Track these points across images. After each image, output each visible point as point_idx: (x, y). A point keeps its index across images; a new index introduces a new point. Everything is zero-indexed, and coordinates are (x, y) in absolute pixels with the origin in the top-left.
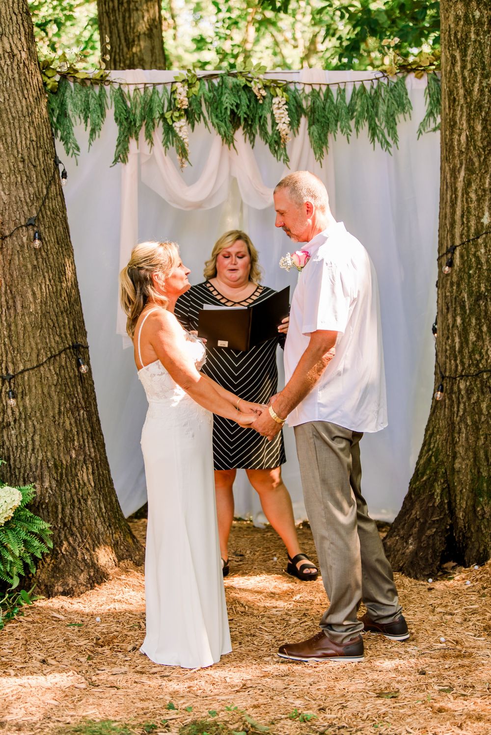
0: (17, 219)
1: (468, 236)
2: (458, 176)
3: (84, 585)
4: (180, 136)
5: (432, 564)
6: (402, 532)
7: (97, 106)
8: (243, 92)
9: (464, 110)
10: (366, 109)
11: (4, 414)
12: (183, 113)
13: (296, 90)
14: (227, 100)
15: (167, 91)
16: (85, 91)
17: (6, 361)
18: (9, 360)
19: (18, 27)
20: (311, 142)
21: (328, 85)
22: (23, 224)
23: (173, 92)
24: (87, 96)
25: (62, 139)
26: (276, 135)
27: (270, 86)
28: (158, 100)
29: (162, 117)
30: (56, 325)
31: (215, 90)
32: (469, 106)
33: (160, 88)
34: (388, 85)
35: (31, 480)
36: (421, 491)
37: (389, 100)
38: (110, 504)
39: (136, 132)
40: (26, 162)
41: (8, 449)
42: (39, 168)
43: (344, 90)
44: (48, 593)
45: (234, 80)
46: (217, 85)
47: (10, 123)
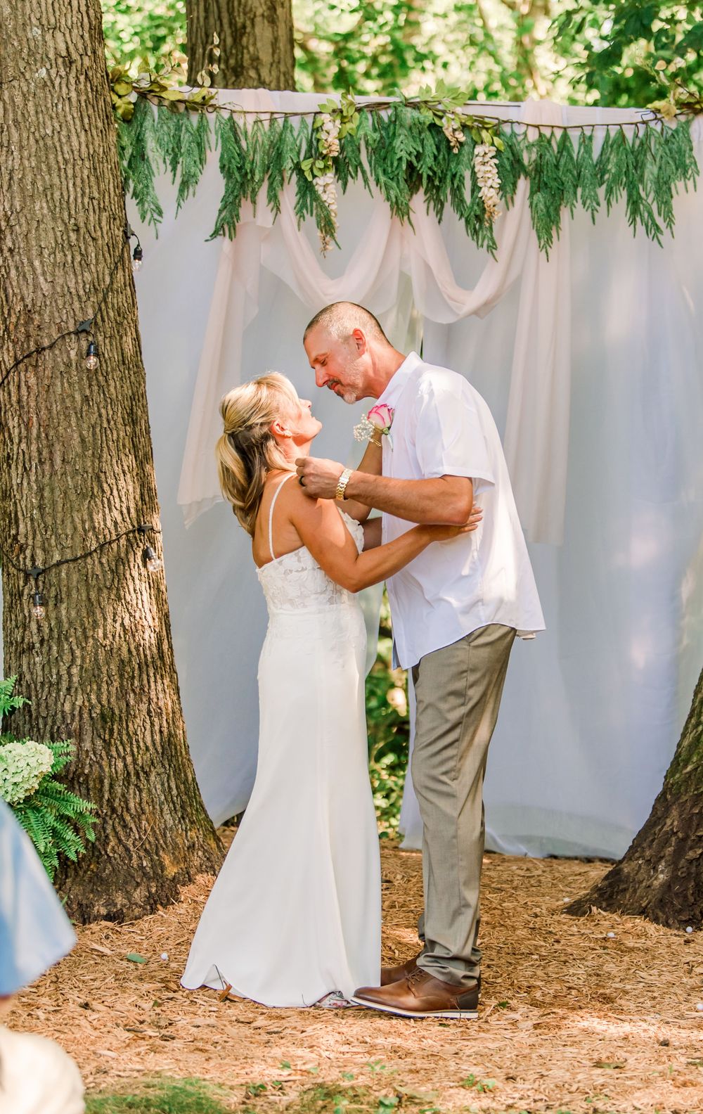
0: (62, 321)
3: (140, 906)
4: (324, 199)
5: (693, 904)
6: (648, 853)
7: (193, 145)
8: (428, 133)
10: (624, 170)
11: (25, 630)
12: (330, 163)
13: (514, 134)
14: (402, 146)
15: (306, 127)
16: (175, 120)
17: (33, 547)
18: (38, 544)
19: (80, 17)
20: (533, 219)
21: (565, 129)
22: (71, 330)
23: (316, 130)
24: (178, 128)
25: (135, 195)
26: (478, 205)
27: (473, 127)
28: (291, 139)
29: (298, 168)
30: (115, 492)
31: (383, 128)
33: (295, 122)
34: (662, 133)
35: (64, 736)
36: (683, 788)
37: (661, 157)
38: (184, 783)
39: (253, 190)
40: (82, 231)
41: (28, 686)
42: (100, 242)
43: (591, 138)
44: (83, 916)
45: (416, 114)
46: (386, 120)
47: (59, 169)
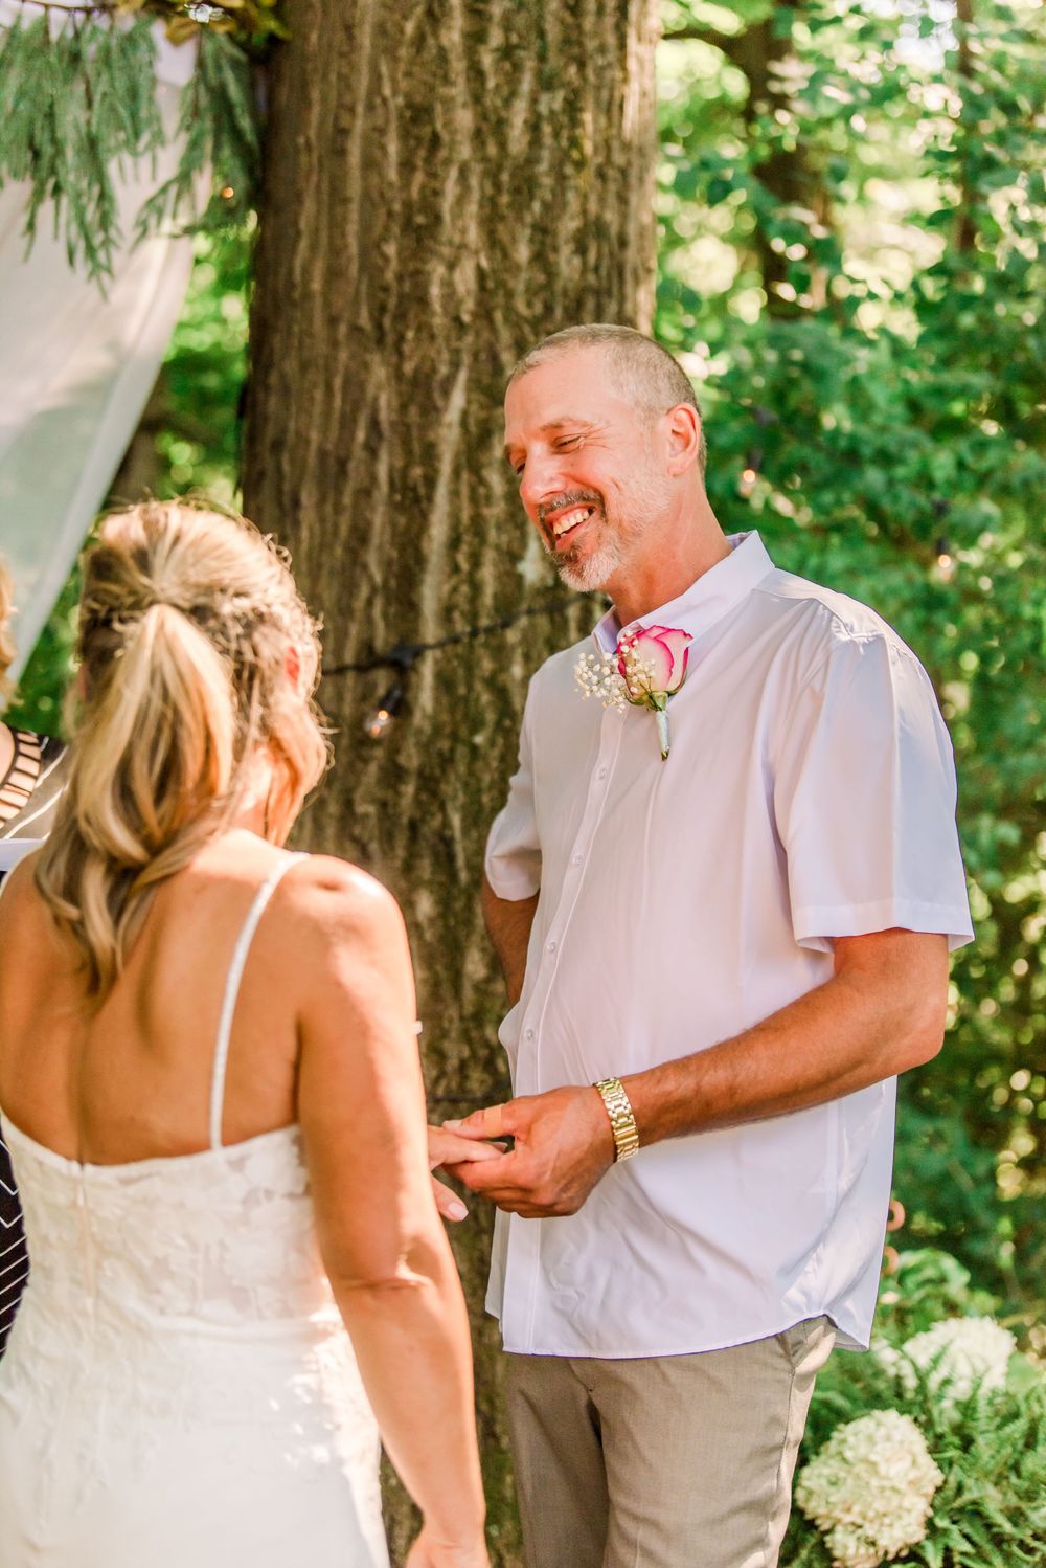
1: (472, 617)
2: (440, 403)
9: (474, 181)
32: (492, 173)
